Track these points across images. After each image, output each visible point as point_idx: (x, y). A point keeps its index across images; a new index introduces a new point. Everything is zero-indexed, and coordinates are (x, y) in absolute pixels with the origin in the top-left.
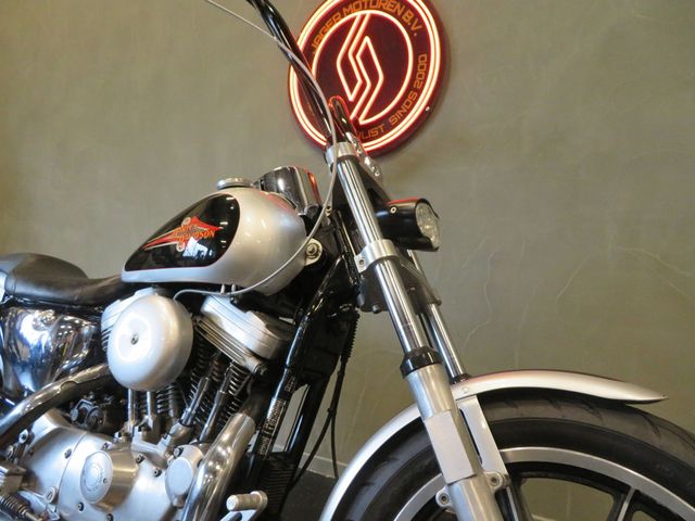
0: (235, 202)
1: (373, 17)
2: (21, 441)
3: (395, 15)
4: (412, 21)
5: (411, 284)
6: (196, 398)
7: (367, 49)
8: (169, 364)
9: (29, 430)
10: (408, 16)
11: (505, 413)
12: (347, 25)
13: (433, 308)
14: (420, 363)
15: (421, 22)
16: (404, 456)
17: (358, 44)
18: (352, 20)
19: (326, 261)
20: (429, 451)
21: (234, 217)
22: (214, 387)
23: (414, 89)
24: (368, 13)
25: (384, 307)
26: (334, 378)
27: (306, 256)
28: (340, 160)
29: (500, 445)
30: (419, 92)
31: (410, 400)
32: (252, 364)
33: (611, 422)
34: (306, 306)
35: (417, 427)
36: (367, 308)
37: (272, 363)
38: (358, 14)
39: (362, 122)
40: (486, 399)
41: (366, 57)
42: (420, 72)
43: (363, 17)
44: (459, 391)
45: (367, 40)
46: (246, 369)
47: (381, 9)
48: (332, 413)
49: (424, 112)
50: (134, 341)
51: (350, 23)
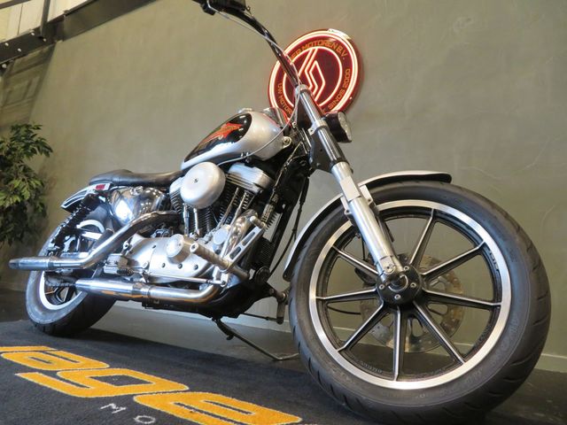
1: (319, 50)
2: (125, 248)
3: (332, 49)
4: (342, 51)
7: (316, 67)
8: (212, 193)
9: (129, 242)
10: (340, 49)
12: (304, 55)
15: (347, 51)
17: (310, 65)
18: (307, 53)
19: (293, 144)
23: (343, 88)
24: (317, 48)
27: (283, 144)
28: (301, 92)
30: (346, 89)
32: (256, 189)
37: (266, 188)
38: (311, 49)
41: (315, 72)
42: (346, 78)
43: (314, 51)
45: (316, 63)
46: (252, 192)
47: (324, 46)
49: (349, 100)
50: (196, 180)
51: (306, 54)
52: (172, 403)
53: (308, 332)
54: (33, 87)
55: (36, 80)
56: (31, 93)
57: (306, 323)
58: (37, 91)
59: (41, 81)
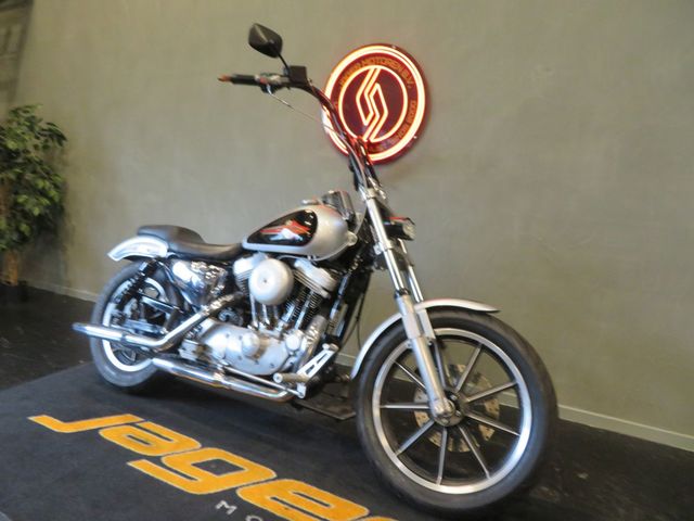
0: (313, 214)
1: (382, 71)
3: (396, 72)
4: (407, 78)
5: (400, 258)
6: (291, 310)
7: (377, 92)
10: (405, 75)
11: (437, 315)
12: (364, 75)
13: (410, 269)
14: (402, 293)
15: (413, 80)
16: (393, 334)
17: (370, 89)
19: (359, 244)
20: (404, 332)
21: (314, 222)
22: (301, 305)
23: (407, 123)
24: (379, 68)
25: (386, 267)
26: (359, 301)
29: (434, 327)
31: (397, 309)
32: (324, 294)
33: (476, 319)
34: (348, 267)
35: (400, 322)
36: (378, 268)
37: (333, 293)
38: (371, 68)
39: (373, 140)
40: (429, 310)
41: (377, 97)
42: (411, 112)
43: (375, 70)
44: (417, 307)
45: (378, 86)
46: (320, 296)
47: (388, 66)
48: (358, 318)
49: (412, 139)
50: (265, 281)
51: (366, 73)
52: (268, 498)
53: (373, 437)
54: (14, 39)
55: (16, 29)
56: (12, 46)
57: (370, 429)
58: (21, 45)
59: (24, 32)
